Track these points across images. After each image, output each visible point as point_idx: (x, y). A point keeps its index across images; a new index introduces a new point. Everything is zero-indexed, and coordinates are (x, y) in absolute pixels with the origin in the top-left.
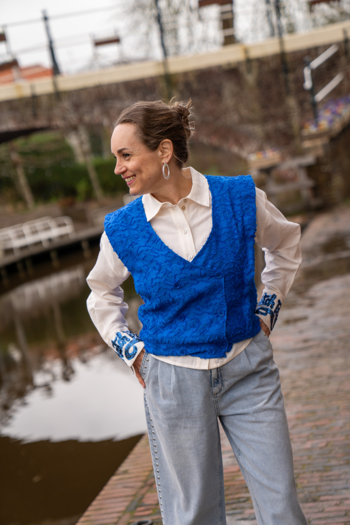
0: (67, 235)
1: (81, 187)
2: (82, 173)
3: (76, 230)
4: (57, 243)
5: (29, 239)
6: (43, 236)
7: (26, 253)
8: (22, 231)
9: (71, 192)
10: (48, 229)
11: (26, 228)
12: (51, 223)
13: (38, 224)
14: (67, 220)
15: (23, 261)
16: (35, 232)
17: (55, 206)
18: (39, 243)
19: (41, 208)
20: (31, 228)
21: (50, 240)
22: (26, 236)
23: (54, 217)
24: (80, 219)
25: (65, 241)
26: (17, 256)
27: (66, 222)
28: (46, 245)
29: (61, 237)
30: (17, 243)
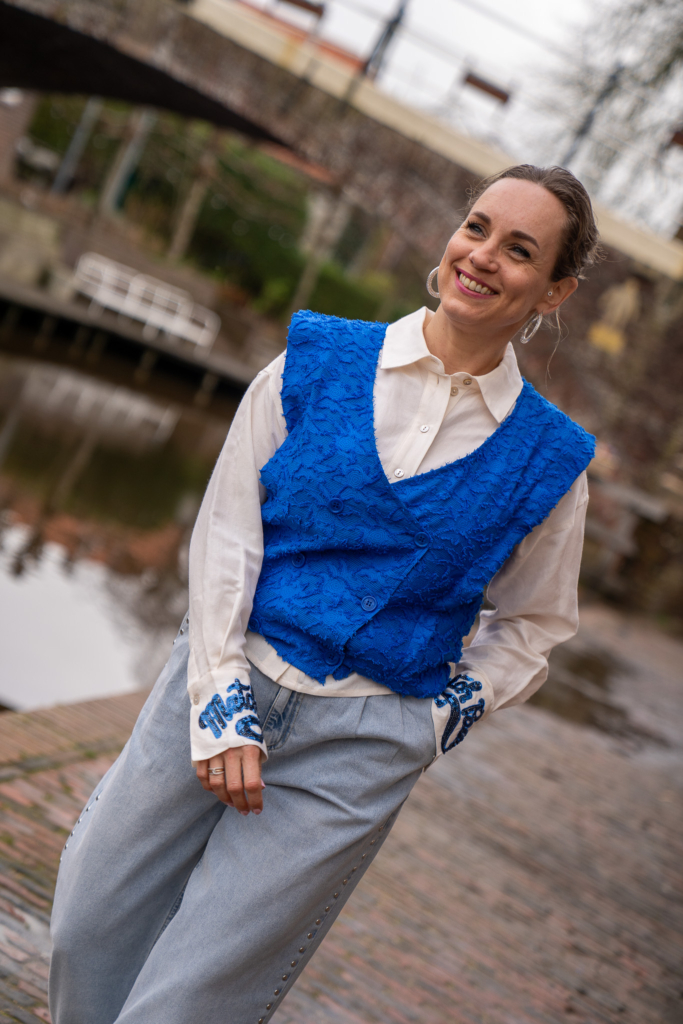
0: (193, 344)
1: (275, 289)
2: (292, 269)
3: (214, 348)
4: (169, 345)
5: (130, 306)
6: (155, 317)
7: (107, 323)
8: (128, 284)
9: (252, 287)
10: (171, 310)
11: (138, 285)
12: (184, 307)
13: (163, 293)
14: (211, 321)
15: (94, 331)
16: (147, 300)
17: (211, 286)
18: (139, 323)
19: (187, 273)
20: (145, 292)
21: (161, 332)
22: (128, 297)
23: (195, 299)
24: (233, 335)
25: (183, 353)
26: (91, 316)
27: (207, 324)
28: (148, 335)
29: (183, 341)
30: (105, 296)
